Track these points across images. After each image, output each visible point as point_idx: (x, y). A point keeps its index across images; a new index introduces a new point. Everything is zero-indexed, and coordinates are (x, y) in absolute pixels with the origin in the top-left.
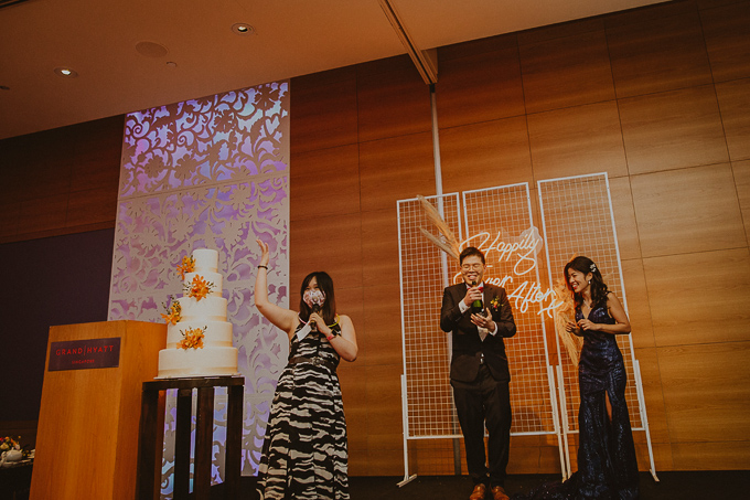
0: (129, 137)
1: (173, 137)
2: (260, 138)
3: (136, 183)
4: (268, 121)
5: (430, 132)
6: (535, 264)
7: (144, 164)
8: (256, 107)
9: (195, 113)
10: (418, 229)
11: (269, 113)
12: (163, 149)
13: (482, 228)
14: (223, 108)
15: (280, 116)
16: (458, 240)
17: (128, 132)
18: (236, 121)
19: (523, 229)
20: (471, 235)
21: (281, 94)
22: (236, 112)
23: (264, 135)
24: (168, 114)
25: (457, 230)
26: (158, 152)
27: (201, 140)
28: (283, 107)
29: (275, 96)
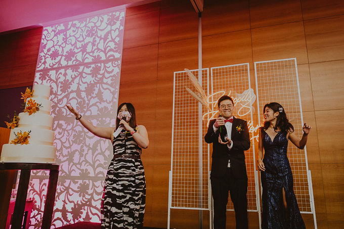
0: (44, 39)
1: (65, 40)
2: (108, 40)
3: (45, 63)
4: (113, 32)
5: (197, 38)
6: (251, 110)
7: (49, 53)
8: (108, 24)
9: (77, 28)
10: (185, 88)
11: (114, 28)
12: (60, 46)
13: (221, 88)
14: (91, 25)
15: (119, 29)
16: (207, 95)
17: (43, 37)
18: (96, 32)
19: (244, 89)
20: (214, 92)
21: (121, 18)
22: (97, 27)
23: (110, 39)
24: (64, 28)
25: (206, 89)
26: (57, 47)
27: (78, 41)
28: (121, 24)
29: (117, 19)
